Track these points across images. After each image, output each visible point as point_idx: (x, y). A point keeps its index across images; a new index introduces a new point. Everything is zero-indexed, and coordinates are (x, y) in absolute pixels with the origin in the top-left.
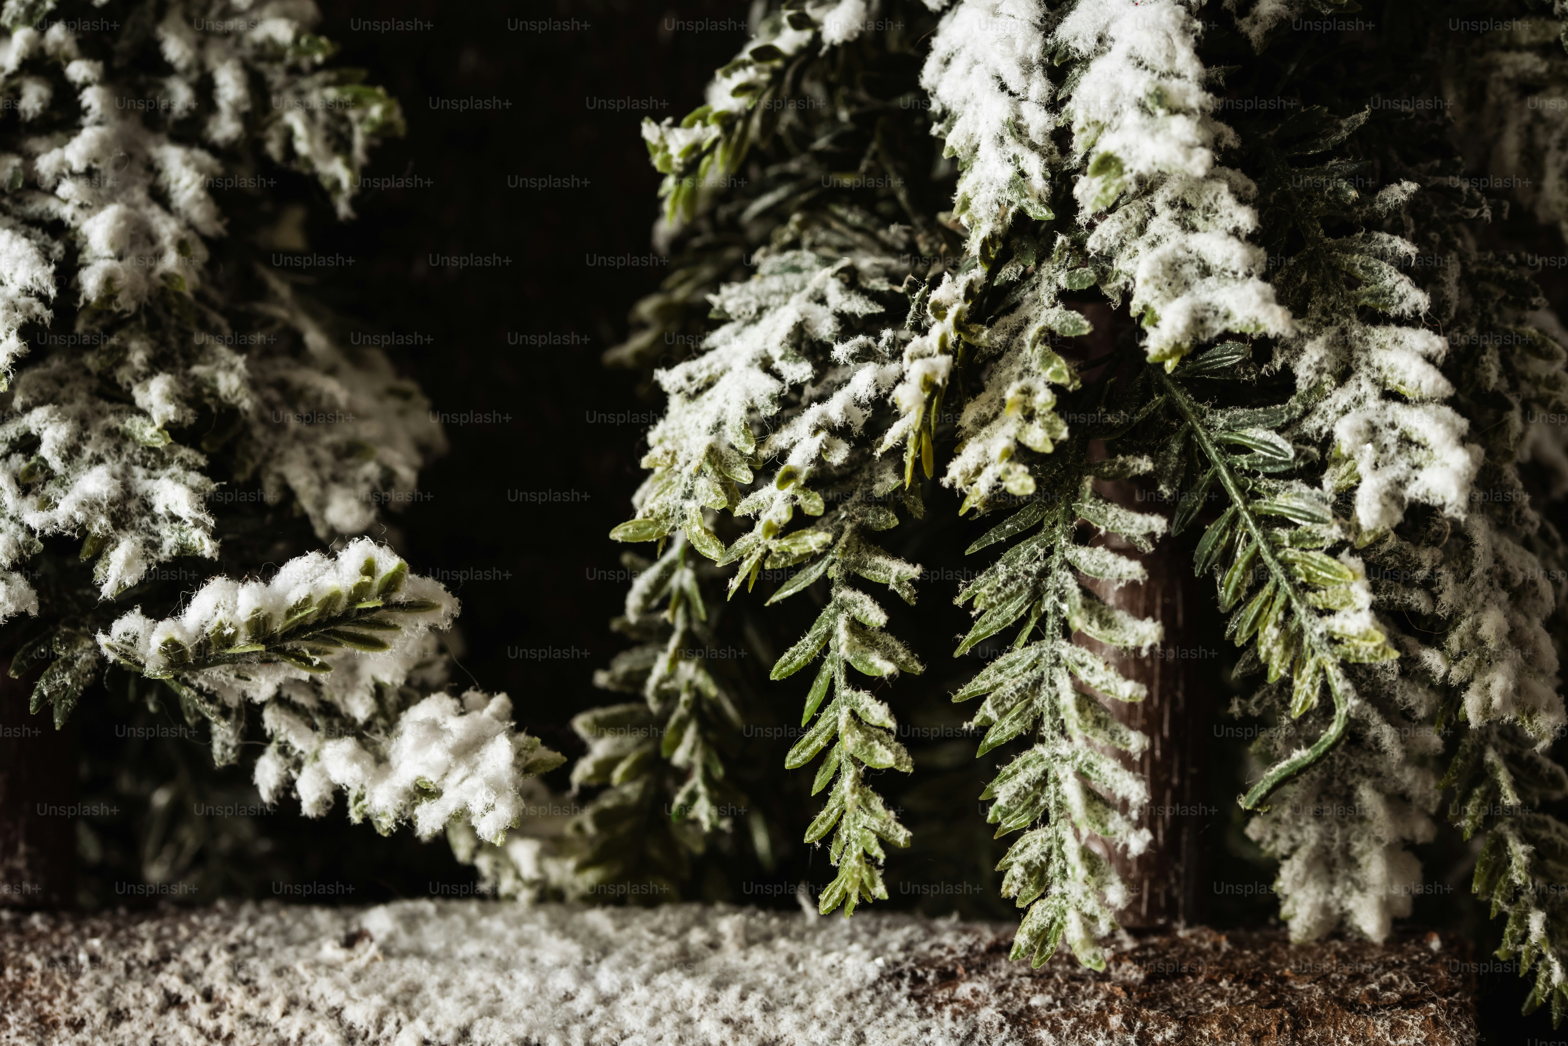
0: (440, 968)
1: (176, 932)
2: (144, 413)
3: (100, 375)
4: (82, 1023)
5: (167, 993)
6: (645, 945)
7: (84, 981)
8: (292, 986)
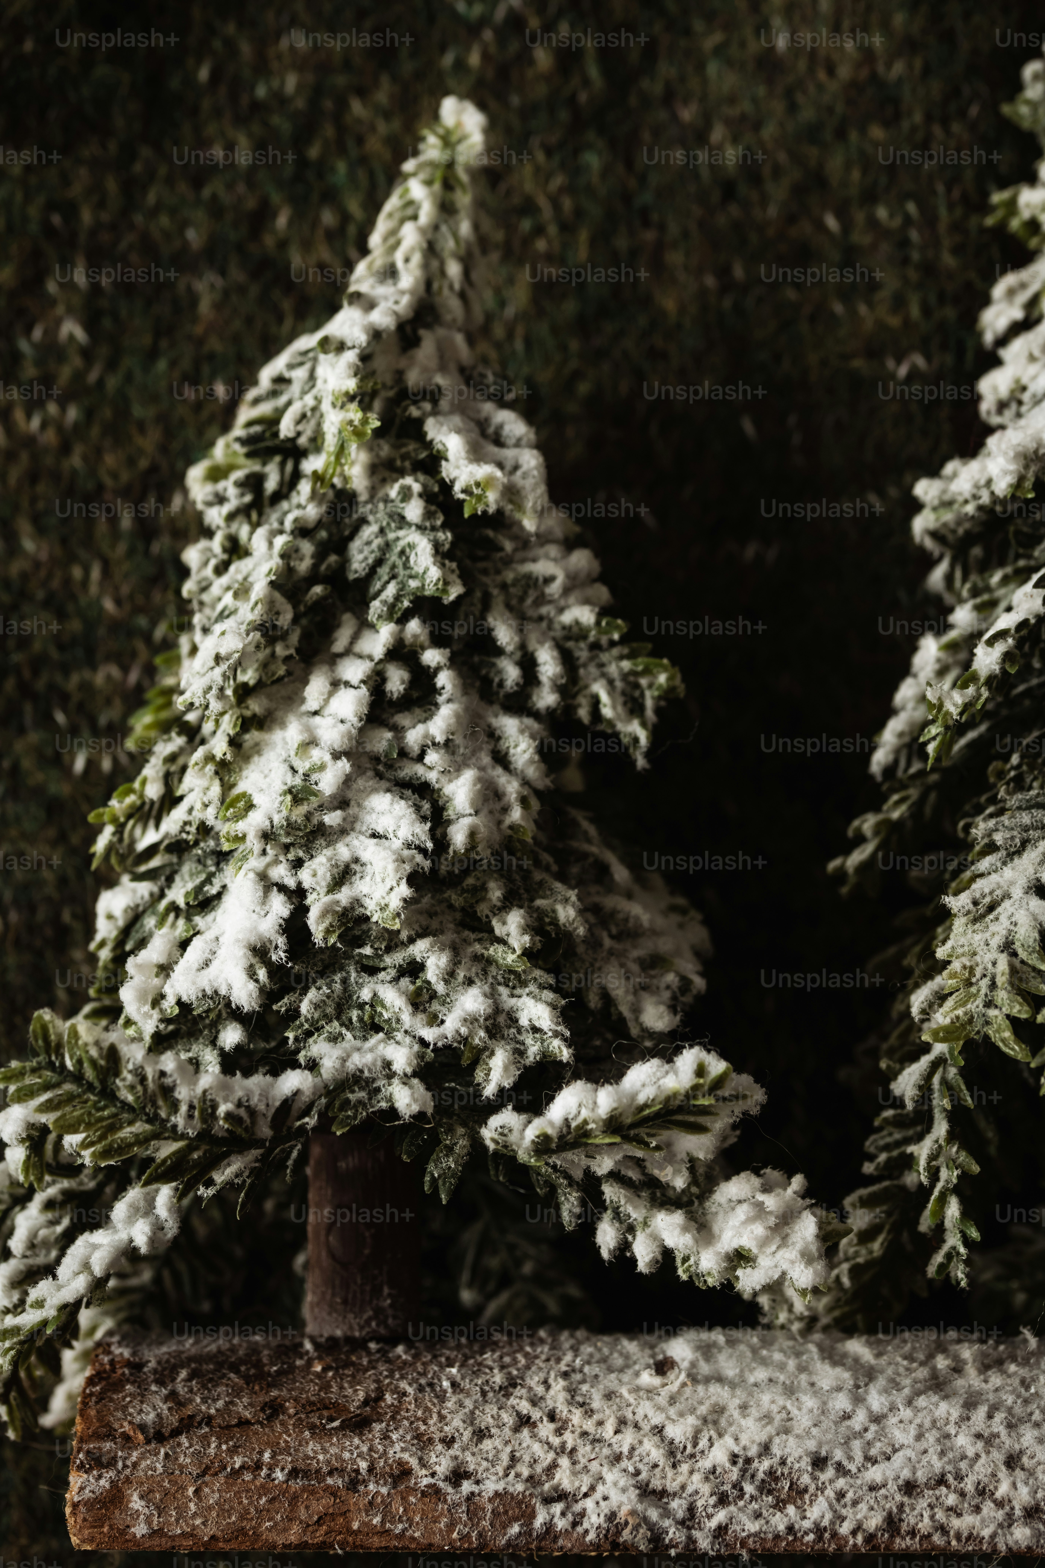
0: (738, 1392)
1: (515, 1361)
2: (503, 941)
3: (463, 909)
4: (453, 1440)
5: (518, 1414)
6: (901, 1370)
7: (449, 1404)
8: (620, 1409)
